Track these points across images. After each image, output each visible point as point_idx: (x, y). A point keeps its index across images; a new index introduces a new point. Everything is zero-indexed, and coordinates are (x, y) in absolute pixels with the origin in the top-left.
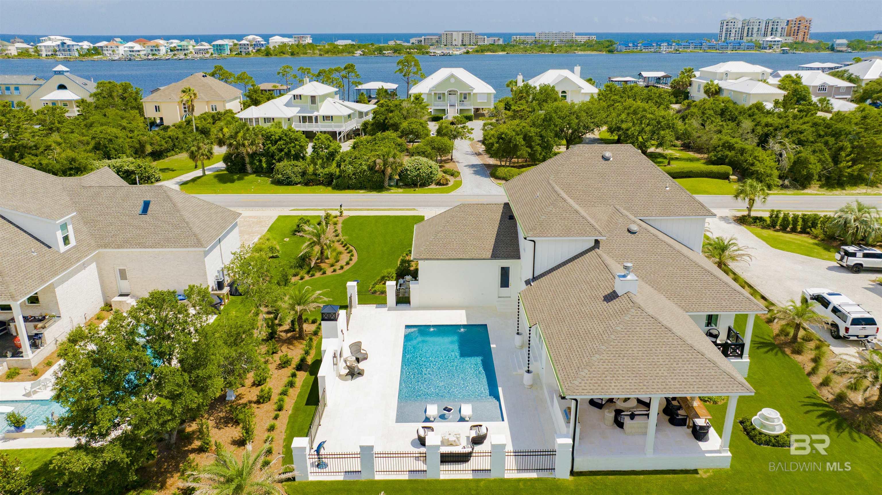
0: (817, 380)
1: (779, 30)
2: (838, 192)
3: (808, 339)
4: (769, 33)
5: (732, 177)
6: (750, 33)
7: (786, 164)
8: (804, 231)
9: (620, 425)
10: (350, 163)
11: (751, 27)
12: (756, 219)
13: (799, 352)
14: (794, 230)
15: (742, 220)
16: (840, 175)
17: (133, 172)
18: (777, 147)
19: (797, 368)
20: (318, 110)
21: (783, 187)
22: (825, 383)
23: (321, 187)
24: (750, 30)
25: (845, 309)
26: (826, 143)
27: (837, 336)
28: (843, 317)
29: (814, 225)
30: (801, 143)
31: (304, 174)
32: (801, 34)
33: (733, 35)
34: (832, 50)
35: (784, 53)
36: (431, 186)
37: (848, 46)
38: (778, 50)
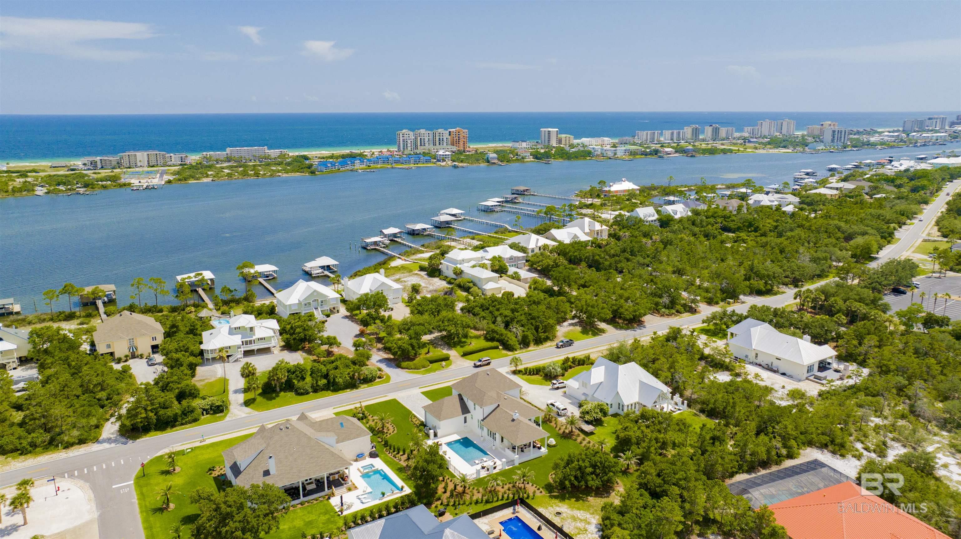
0: (557, 429)
2: (541, 347)
3: (552, 418)
5: (500, 347)
6: (422, 143)
7: (520, 338)
8: (537, 374)
9: (522, 451)
11: (423, 138)
12: (520, 372)
13: (551, 422)
14: (534, 374)
15: (514, 372)
16: (540, 339)
18: (514, 330)
19: (552, 427)
20: (255, 335)
21: (521, 348)
22: (560, 429)
24: (423, 140)
25: (559, 407)
26: (532, 324)
27: (559, 415)
28: (559, 409)
29: (540, 371)
30: (523, 326)
31: (312, 387)
32: (461, 143)
33: (409, 145)
34: (488, 162)
35: (455, 167)
36: (378, 380)
37: (498, 159)
38: (450, 163)
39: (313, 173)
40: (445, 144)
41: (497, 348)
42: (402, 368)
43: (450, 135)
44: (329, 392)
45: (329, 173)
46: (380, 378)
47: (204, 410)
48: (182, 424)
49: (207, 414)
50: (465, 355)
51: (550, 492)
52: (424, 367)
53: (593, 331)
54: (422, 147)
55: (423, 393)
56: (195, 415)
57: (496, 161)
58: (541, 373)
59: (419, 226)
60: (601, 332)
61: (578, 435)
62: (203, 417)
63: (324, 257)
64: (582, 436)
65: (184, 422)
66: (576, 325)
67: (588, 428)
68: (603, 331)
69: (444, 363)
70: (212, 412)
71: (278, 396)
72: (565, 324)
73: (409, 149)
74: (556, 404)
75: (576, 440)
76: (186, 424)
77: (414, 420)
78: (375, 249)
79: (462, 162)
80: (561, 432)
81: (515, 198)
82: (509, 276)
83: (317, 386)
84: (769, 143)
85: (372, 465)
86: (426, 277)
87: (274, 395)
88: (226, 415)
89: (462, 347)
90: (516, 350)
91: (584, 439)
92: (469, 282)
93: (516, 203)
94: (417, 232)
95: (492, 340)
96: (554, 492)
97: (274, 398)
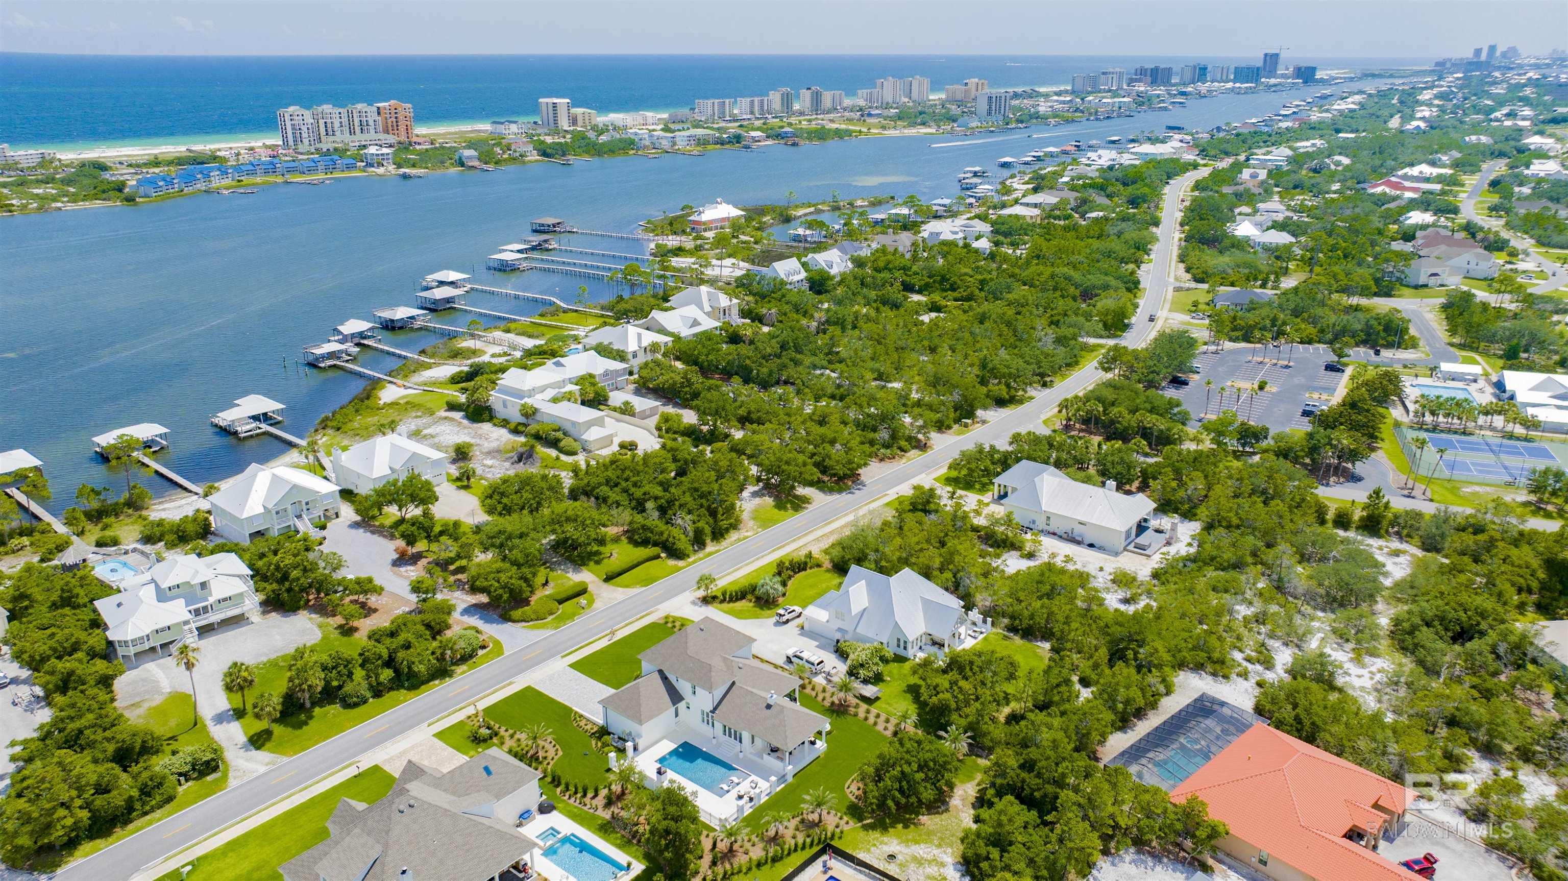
0: (820, 697)
1: (371, 123)
2: (724, 542)
4: (358, 129)
5: (663, 555)
6: (330, 130)
7: (691, 534)
8: (743, 598)
9: (791, 754)
10: (420, 662)
11: (329, 121)
12: (714, 597)
13: (805, 688)
14: (738, 599)
16: (720, 529)
17: (213, 760)
18: (679, 521)
20: (211, 595)
21: (695, 551)
22: (823, 698)
23: (392, 693)
24: (329, 125)
25: (812, 659)
26: (703, 506)
27: (814, 673)
28: (811, 663)
29: (745, 591)
30: (690, 512)
31: (371, 687)
32: (402, 128)
33: (305, 135)
34: (462, 165)
35: (405, 177)
36: (481, 652)
37: (479, 159)
38: (391, 168)
39: (130, 199)
40: (372, 131)
41: (658, 557)
42: (514, 621)
43: (379, 113)
44: (403, 691)
45: (164, 198)
46: (483, 647)
47: (180, 774)
48: (146, 813)
49: (187, 781)
50: (609, 579)
51: (860, 820)
52: (551, 614)
53: (792, 503)
54: (331, 138)
55: (571, 666)
56: (166, 789)
57: (476, 163)
58: (749, 597)
59: (401, 313)
60: (804, 502)
61: (857, 706)
62: (180, 789)
63: (253, 396)
64: (864, 706)
65: (148, 808)
66: (763, 495)
67: (869, 691)
68: (805, 500)
69: (582, 600)
70: (195, 775)
71: (311, 717)
72: (745, 494)
73: (306, 141)
74: (805, 655)
75: (856, 715)
76: (152, 810)
77: (582, 724)
78: (335, 366)
79: (414, 166)
80: (827, 704)
81: (546, 241)
82: (615, 409)
83: (379, 684)
84: (900, 117)
85: (552, 828)
86: (465, 422)
87: (303, 717)
88: (225, 776)
89: (598, 562)
90: (688, 556)
91: (868, 712)
92: (555, 431)
93: (548, 250)
94: (399, 325)
95: (645, 543)
96: (866, 818)
97: (306, 723)
